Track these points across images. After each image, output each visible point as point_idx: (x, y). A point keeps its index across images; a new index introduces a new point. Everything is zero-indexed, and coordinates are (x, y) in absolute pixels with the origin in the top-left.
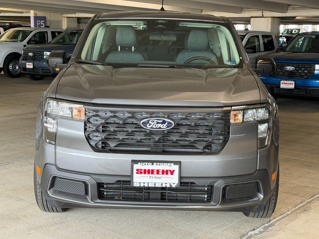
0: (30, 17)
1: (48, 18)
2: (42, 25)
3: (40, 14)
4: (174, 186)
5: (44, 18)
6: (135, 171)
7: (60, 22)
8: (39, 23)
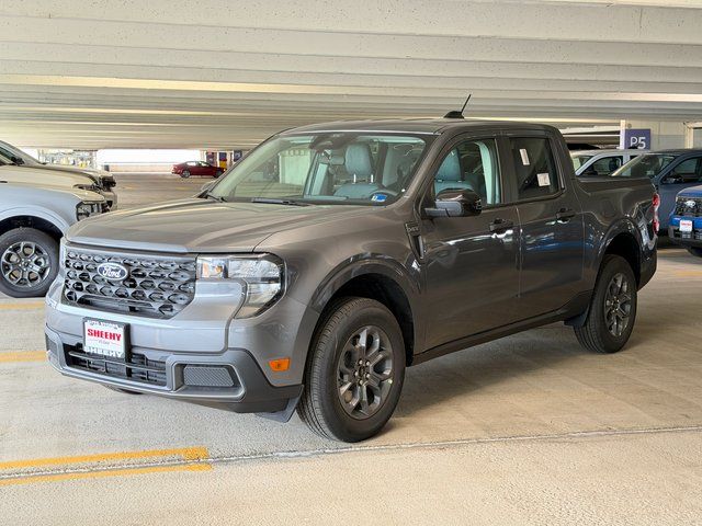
0: (618, 132)
1: (654, 132)
2: (642, 145)
3: (637, 125)
4: (119, 356)
5: (646, 133)
6: (87, 332)
7: (682, 138)
8: (634, 140)
